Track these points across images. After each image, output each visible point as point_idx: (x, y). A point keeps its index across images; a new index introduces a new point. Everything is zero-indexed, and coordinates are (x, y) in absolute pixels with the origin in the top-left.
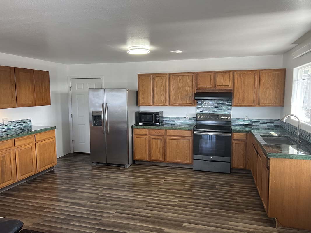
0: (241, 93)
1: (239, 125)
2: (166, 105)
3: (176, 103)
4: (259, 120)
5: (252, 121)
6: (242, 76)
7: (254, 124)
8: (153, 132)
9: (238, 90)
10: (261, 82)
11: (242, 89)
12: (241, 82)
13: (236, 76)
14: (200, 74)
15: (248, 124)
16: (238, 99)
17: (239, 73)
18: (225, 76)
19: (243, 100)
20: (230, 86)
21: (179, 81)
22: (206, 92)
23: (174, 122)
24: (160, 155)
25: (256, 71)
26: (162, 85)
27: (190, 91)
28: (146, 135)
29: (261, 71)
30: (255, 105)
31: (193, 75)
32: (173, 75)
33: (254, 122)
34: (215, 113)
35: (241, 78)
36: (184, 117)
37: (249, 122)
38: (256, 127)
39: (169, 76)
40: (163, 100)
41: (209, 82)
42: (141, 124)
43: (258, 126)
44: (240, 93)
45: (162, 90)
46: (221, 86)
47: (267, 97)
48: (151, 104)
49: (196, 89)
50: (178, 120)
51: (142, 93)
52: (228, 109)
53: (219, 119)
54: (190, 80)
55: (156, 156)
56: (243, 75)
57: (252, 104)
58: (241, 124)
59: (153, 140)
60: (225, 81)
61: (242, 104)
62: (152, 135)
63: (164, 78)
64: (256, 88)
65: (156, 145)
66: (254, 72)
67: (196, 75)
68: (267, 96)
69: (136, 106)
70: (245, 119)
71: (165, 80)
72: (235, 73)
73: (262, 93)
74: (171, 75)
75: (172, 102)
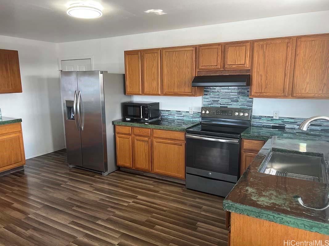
0: (263, 76)
1: (263, 126)
2: (159, 95)
3: (171, 92)
4: (296, 121)
5: (285, 120)
6: (266, 49)
7: (287, 126)
8: (137, 131)
9: (258, 72)
10: (297, 58)
11: (266, 69)
12: (265, 58)
13: (256, 49)
14: (202, 48)
15: (278, 125)
16: (259, 87)
17: (261, 43)
18: (239, 49)
19: (266, 87)
20: (247, 65)
21: (174, 59)
22: (212, 75)
23: (173, 118)
24: (146, 163)
25: (289, 38)
26: (153, 65)
27: (189, 73)
28: (129, 134)
29: (298, 38)
30: (285, 97)
31: (192, 50)
32: (166, 51)
33: (288, 123)
34: (229, 106)
35: (264, 52)
36: (187, 112)
37: (280, 122)
38: (291, 131)
39: (161, 52)
40: (155, 87)
41: (216, 59)
42: (129, 119)
43: (294, 129)
44: (261, 76)
45: (153, 73)
46: (234, 66)
47: (308, 83)
48: (141, 93)
49: (197, 70)
50: (179, 115)
51: (130, 78)
52: (247, 102)
53: (232, 115)
54: (189, 58)
55: (142, 163)
56: (268, 47)
57: (280, 94)
58: (268, 124)
59: (138, 141)
60: (239, 58)
61: (265, 94)
62: (136, 135)
63: (155, 55)
64: (288, 67)
65: (141, 148)
66: (287, 41)
67: (197, 50)
68: (307, 80)
69: (123, 95)
70: (272, 117)
71: (156, 58)
72: (256, 44)
73: (298, 77)
74: (164, 51)
75: (166, 90)
